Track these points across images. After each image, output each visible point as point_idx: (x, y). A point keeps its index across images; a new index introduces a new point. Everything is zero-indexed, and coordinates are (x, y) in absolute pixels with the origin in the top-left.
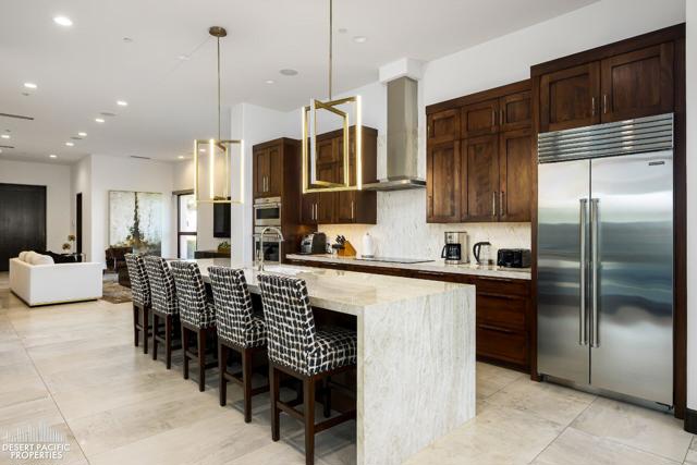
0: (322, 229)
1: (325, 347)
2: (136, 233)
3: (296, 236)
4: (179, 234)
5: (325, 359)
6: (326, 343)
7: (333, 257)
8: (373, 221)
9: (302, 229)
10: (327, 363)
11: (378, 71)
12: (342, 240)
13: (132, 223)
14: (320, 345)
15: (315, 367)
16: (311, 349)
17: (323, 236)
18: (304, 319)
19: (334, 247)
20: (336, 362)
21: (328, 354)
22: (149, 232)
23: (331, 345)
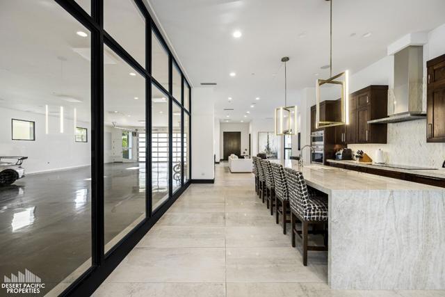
0: (350, 146)
1: (315, 208)
2: (268, 148)
3: (333, 150)
4: (285, 149)
5: (314, 214)
6: (316, 206)
7: (356, 162)
8: (384, 141)
9: (337, 146)
10: (316, 216)
11: (387, 50)
12: (361, 153)
13: (267, 144)
14: (312, 206)
15: (307, 217)
16: (305, 207)
17: (350, 150)
18: (301, 191)
19: (357, 156)
20: (321, 218)
21: (316, 212)
22: (273, 148)
23: (319, 208)
